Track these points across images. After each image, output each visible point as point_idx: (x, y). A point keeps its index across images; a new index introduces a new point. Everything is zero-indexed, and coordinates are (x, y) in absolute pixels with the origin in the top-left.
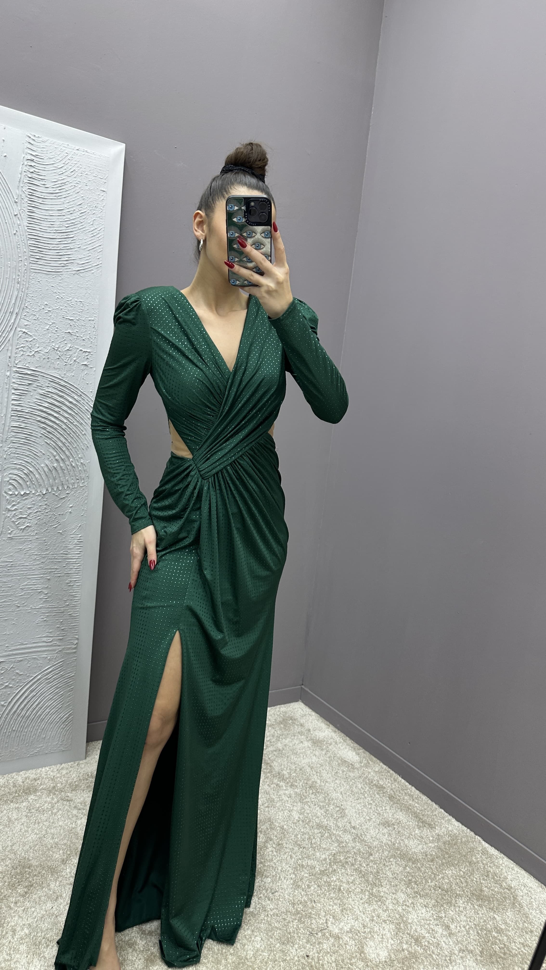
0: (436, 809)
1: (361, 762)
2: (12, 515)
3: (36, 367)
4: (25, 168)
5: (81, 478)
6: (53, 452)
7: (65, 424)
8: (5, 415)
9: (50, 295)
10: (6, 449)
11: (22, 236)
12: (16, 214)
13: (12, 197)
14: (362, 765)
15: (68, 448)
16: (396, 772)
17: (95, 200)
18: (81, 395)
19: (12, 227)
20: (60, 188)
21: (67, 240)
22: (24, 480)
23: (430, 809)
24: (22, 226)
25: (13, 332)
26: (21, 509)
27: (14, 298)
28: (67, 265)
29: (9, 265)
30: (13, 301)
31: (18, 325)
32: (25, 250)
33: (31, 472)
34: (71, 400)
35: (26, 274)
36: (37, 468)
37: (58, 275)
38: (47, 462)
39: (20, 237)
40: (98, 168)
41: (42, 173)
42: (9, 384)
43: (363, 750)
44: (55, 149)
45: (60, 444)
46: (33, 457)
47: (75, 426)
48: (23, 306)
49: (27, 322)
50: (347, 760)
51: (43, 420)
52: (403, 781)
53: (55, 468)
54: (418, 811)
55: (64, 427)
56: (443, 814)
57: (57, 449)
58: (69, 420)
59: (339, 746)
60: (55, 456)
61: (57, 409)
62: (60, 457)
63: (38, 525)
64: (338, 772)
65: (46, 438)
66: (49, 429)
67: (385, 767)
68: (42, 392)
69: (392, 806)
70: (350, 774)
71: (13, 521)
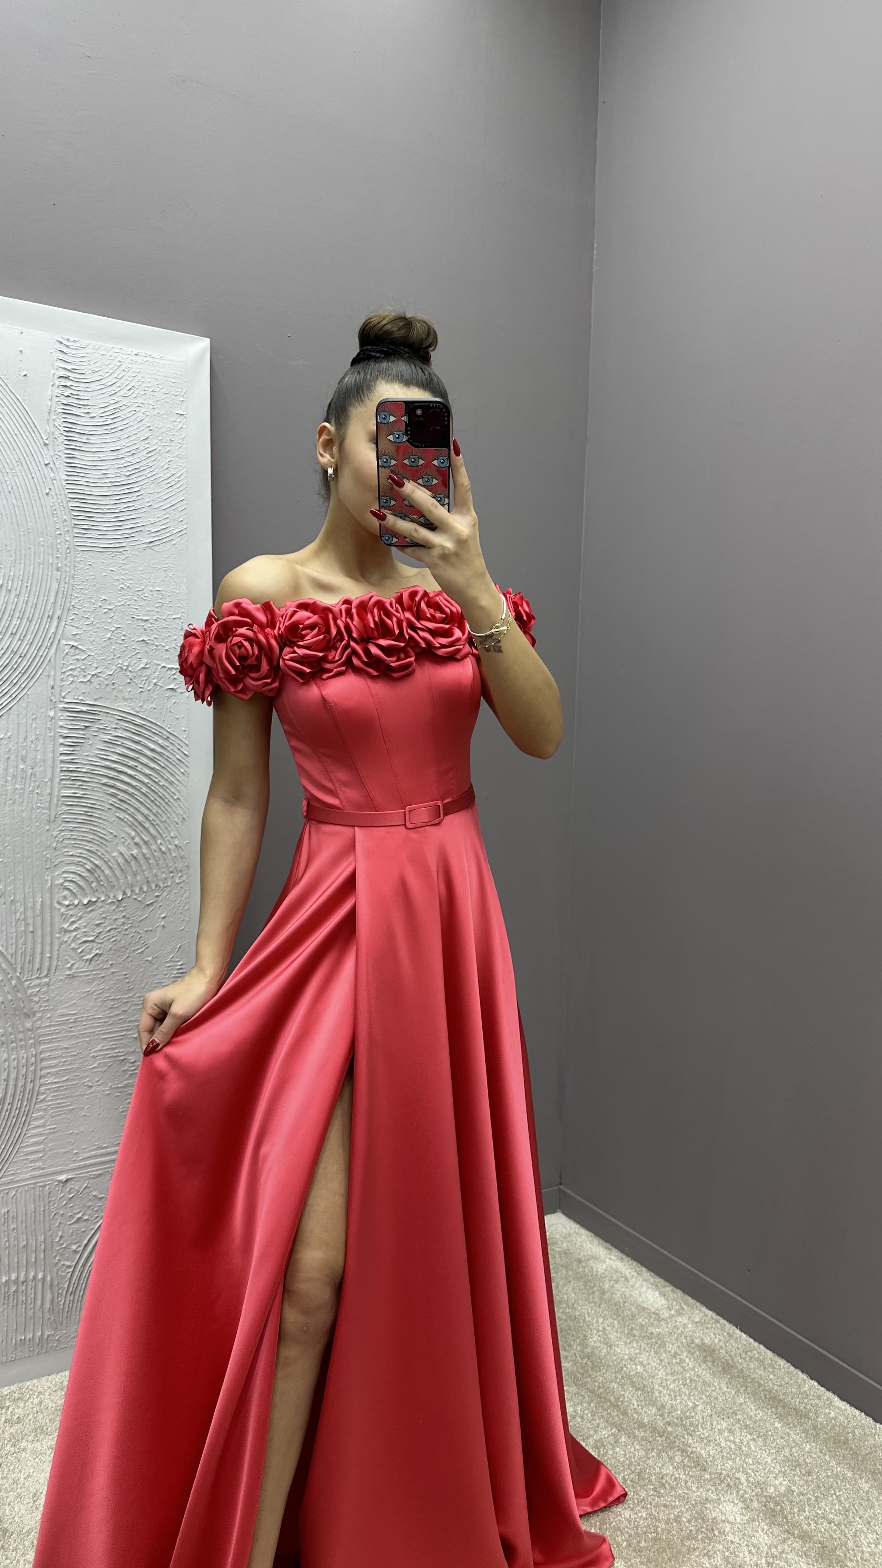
0: (805, 1381)
1: (669, 1309)
2: (71, 938)
3: (96, 700)
4: (59, 391)
5: (177, 870)
6: (130, 831)
7: (146, 785)
8: (52, 780)
9: (109, 584)
10: (55, 833)
11: (59, 497)
12: (48, 462)
13: (38, 437)
14: (672, 1312)
15: (153, 824)
16: (730, 1322)
17: (169, 429)
18: (168, 737)
19: (41, 483)
20: (112, 417)
21: (130, 495)
22: (87, 881)
23: (795, 1382)
24: (58, 480)
25: (55, 646)
26: (85, 927)
27: (53, 594)
28: (133, 535)
29: (42, 543)
30: (52, 599)
31: (63, 637)
32: (65, 517)
33: (97, 866)
34: (153, 746)
35: (68, 555)
36: (106, 859)
37: (121, 552)
38: (122, 849)
39: (55, 498)
40: (169, 379)
41: (83, 395)
42: (55, 730)
43: (671, 1286)
44: (102, 357)
45: (140, 818)
46: (98, 843)
47: (162, 787)
48: (68, 605)
49: (76, 630)
50: (645, 1306)
51: (111, 782)
52: (744, 1335)
53: (135, 858)
54: (776, 1388)
55: (145, 790)
56: (817, 1389)
57: (136, 827)
58: (151, 779)
59: (630, 1283)
60: (132, 838)
61: (132, 763)
62: (142, 838)
63: (113, 951)
64: (632, 1329)
65: (119, 811)
66: (121, 795)
67: (710, 1313)
68: (107, 738)
69: (729, 1383)
70: (654, 1331)
71: (73, 949)
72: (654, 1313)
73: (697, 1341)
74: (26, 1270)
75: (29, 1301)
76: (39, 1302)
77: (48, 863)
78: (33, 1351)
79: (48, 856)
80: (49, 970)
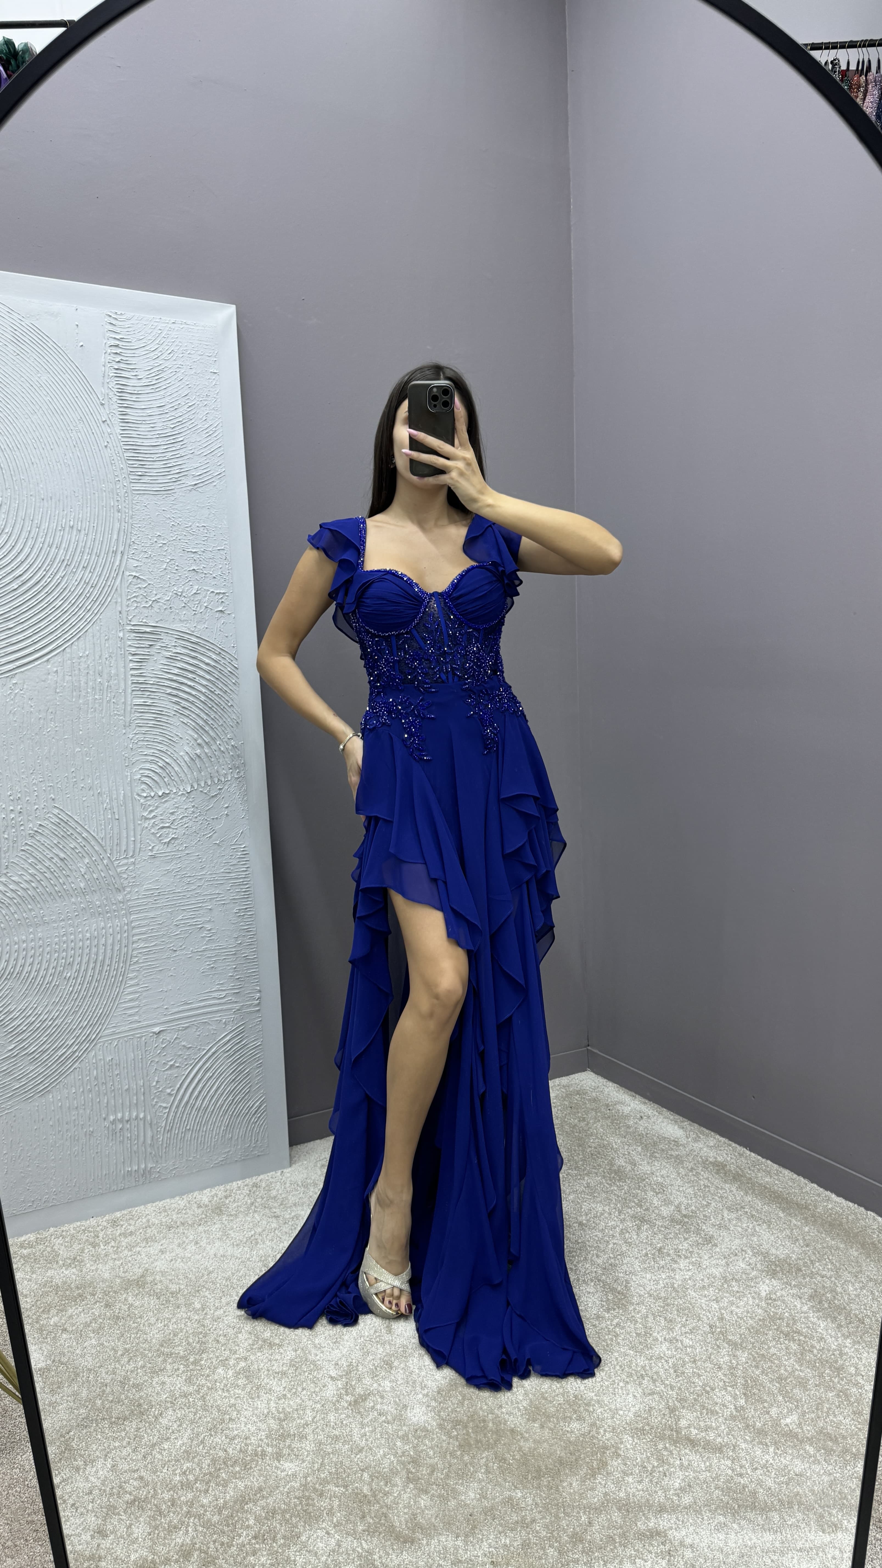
0: (806, 1184)
1: (687, 1137)
2: (150, 825)
3: (157, 622)
4: (110, 358)
5: (234, 767)
6: (193, 734)
7: (203, 694)
8: (125, 690)
9: (162, 522)
10: (131, 736)
12: (103, 417)
13: (95, 396)
14: (690, 1140)
15: (211, 727)
16: (740, 1145)
17: (205, 386)
18: (220, 652)
19: (101, 438)
20: (155, 375)
21: (177, 444)
22: (161, 776)
23: (798, 1185)
24: (114, 434)
25: (119, 576)
26: (161, 815)
27: (116, 531)
28: (179, 479)
29: (105, 489)
30: (115, 536)
31: (125, 567)
32: (122, 466)
33: (168, 763)
34: (207, 661)
35: (126, 496)
36: (174, 757)
37: (171, 494)
38: (187, 749)
39: (113, 451)
40: (203, 342)
41: (131, 360)
42: (124, 648)
43: (689, 1121)
44: (145, 326)
45: (201, 722)
46: (167, 744)
47: (217, 694)
48: (129, 541)
49: (137, 562)
50: (666, 1136)
51: (175, 692)
52: (753, 1154)
53: (199, 756)
54: (780, 1189)
55: (201, 697)
56: (818, 1190)
57: (198, 730)
58: (208, 688)
59: (653, 1120)
60: (196, 740)
61: (190, 675)
62: (203, 739)
63: (186, 836)
64: (654, 1152)
65: (182, 716)
66: (184, 703)
67: (723, 1139)
68: (168, 654)
69: (739, 1187)
70: (673, 1153)
71: (153, 833)
72: (674, 1141)
73: (711, 1160)
74: (130, 1111)
75: (133, 1137)
76: (142, 1139)
77: (127, 761)
78: (138, 1181)
79: (127, 755)
80: (134, 851)
